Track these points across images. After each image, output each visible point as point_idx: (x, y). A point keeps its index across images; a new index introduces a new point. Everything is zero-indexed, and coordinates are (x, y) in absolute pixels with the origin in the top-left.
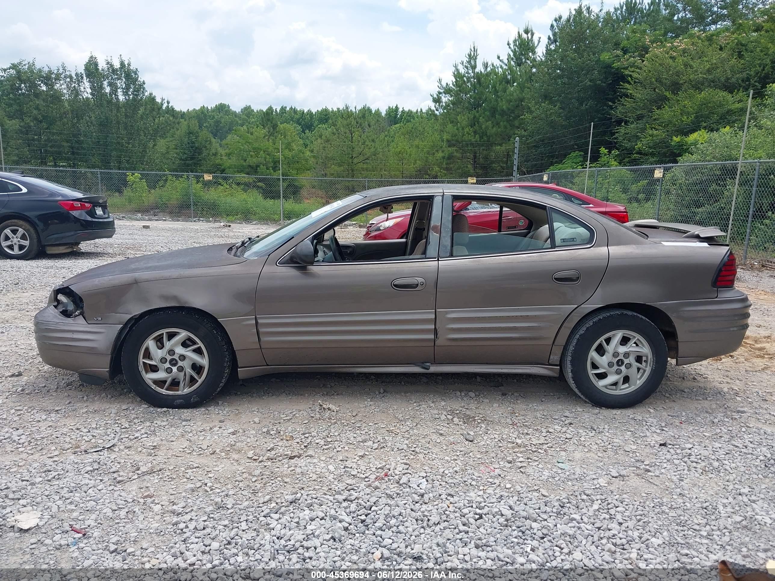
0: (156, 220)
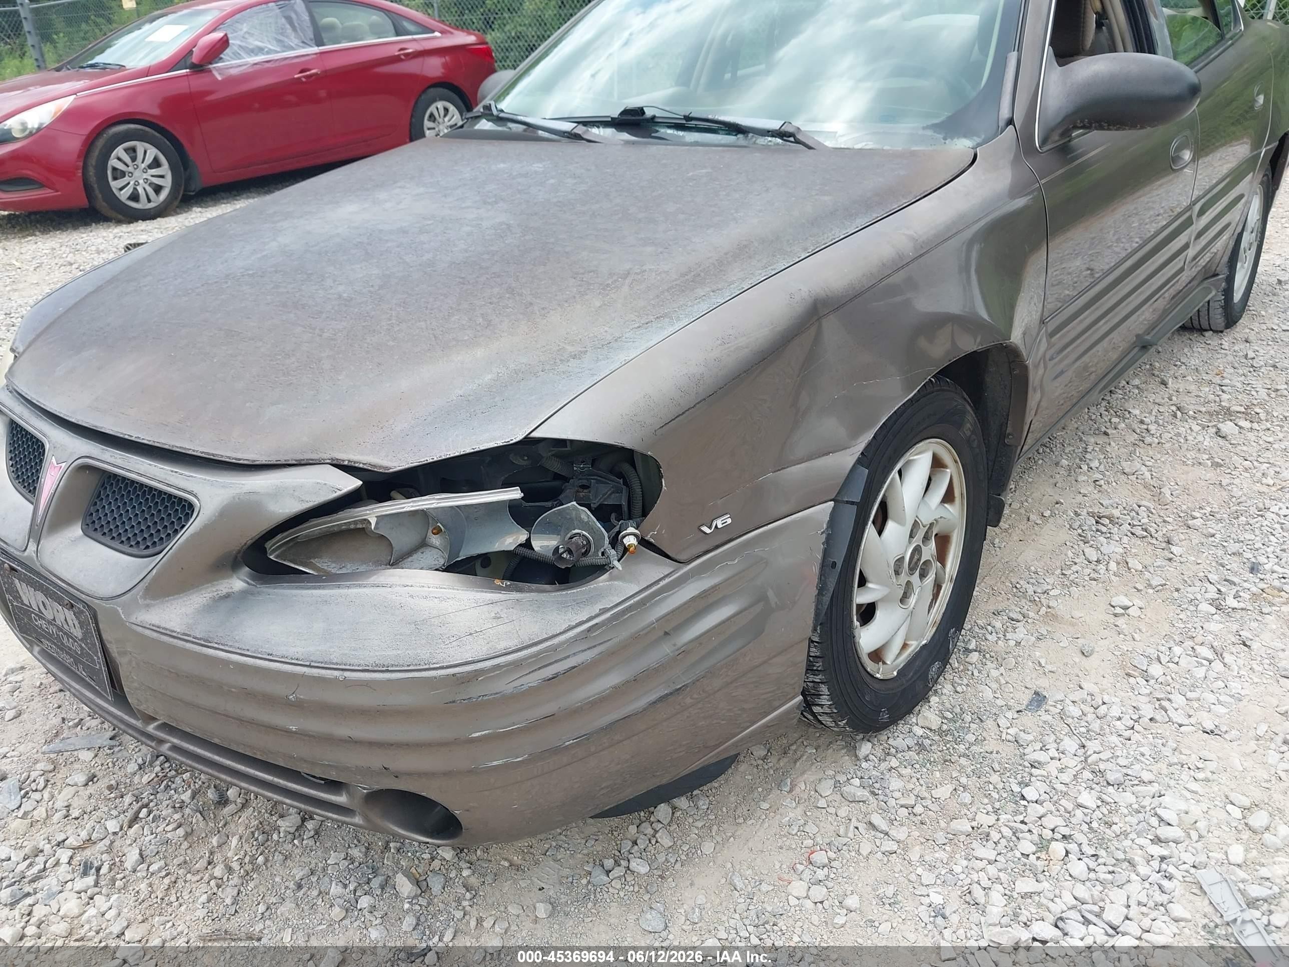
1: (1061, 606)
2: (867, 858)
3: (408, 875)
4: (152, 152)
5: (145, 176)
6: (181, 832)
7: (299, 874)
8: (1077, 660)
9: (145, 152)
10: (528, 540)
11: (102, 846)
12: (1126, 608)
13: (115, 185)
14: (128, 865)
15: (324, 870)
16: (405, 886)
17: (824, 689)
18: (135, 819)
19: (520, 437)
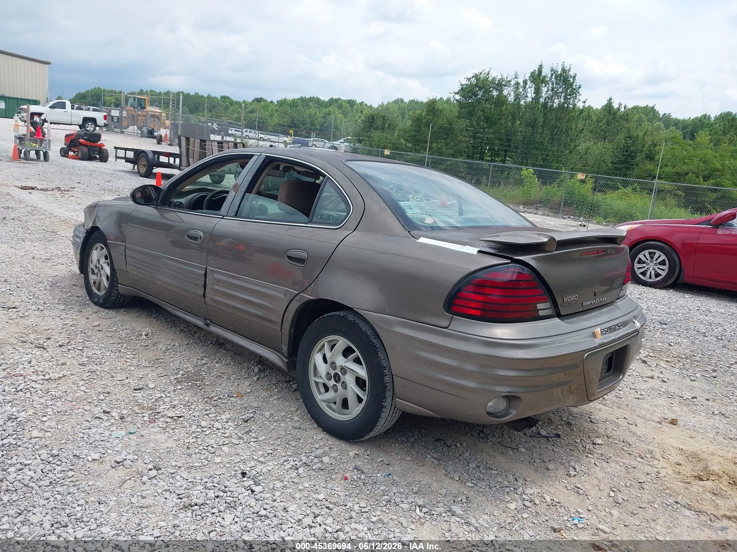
0: (528, 213)
9: (659, 256)
13: (637, 265)
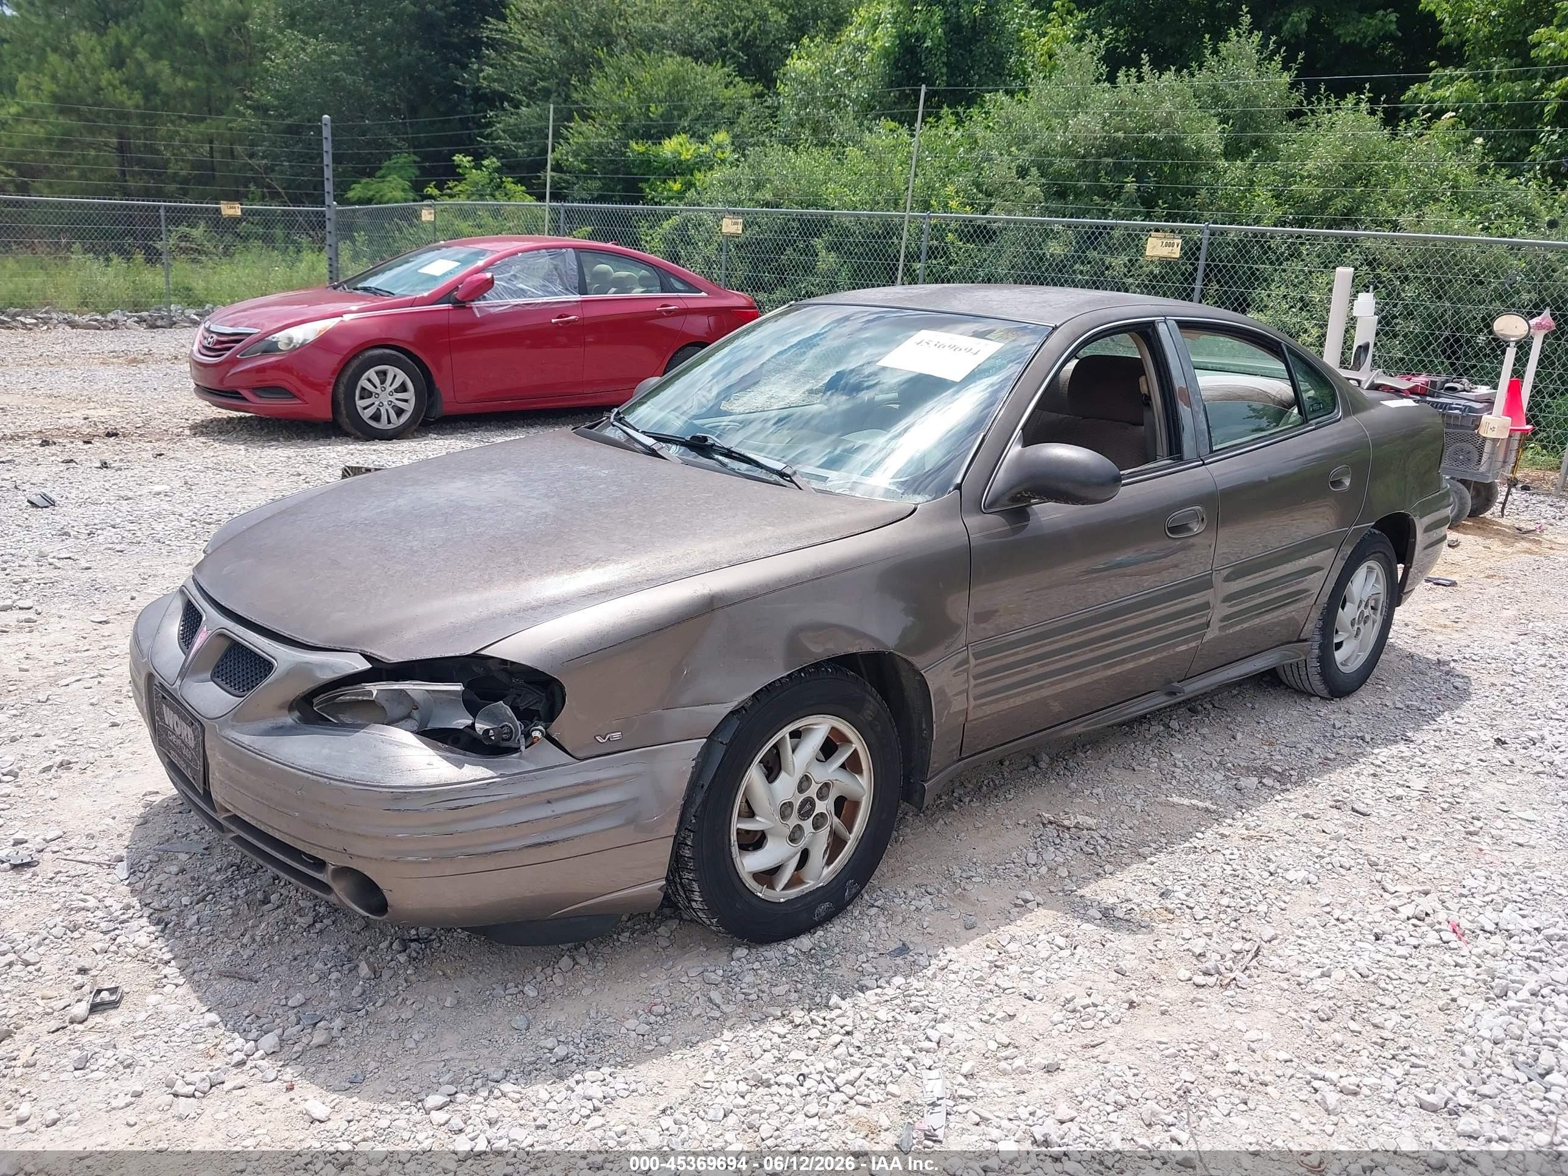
1: (973, 890)
2: (695, 1018)
3: (369, 965)
4: (402, 376)
5: (390, 398)
6: (230, 912)
7: (297, 952)
8: (958, 930)
9: (395, 376)
10: (473, 724)
11: (174, 911)
12: (1026, 901)
13: (360, 404)
14: (188, 924)
15: (316, 954)
16: (364, 970)
17: (695, 886)
18: (203, 899)
19: (470, 652)
